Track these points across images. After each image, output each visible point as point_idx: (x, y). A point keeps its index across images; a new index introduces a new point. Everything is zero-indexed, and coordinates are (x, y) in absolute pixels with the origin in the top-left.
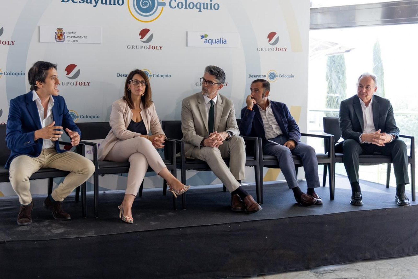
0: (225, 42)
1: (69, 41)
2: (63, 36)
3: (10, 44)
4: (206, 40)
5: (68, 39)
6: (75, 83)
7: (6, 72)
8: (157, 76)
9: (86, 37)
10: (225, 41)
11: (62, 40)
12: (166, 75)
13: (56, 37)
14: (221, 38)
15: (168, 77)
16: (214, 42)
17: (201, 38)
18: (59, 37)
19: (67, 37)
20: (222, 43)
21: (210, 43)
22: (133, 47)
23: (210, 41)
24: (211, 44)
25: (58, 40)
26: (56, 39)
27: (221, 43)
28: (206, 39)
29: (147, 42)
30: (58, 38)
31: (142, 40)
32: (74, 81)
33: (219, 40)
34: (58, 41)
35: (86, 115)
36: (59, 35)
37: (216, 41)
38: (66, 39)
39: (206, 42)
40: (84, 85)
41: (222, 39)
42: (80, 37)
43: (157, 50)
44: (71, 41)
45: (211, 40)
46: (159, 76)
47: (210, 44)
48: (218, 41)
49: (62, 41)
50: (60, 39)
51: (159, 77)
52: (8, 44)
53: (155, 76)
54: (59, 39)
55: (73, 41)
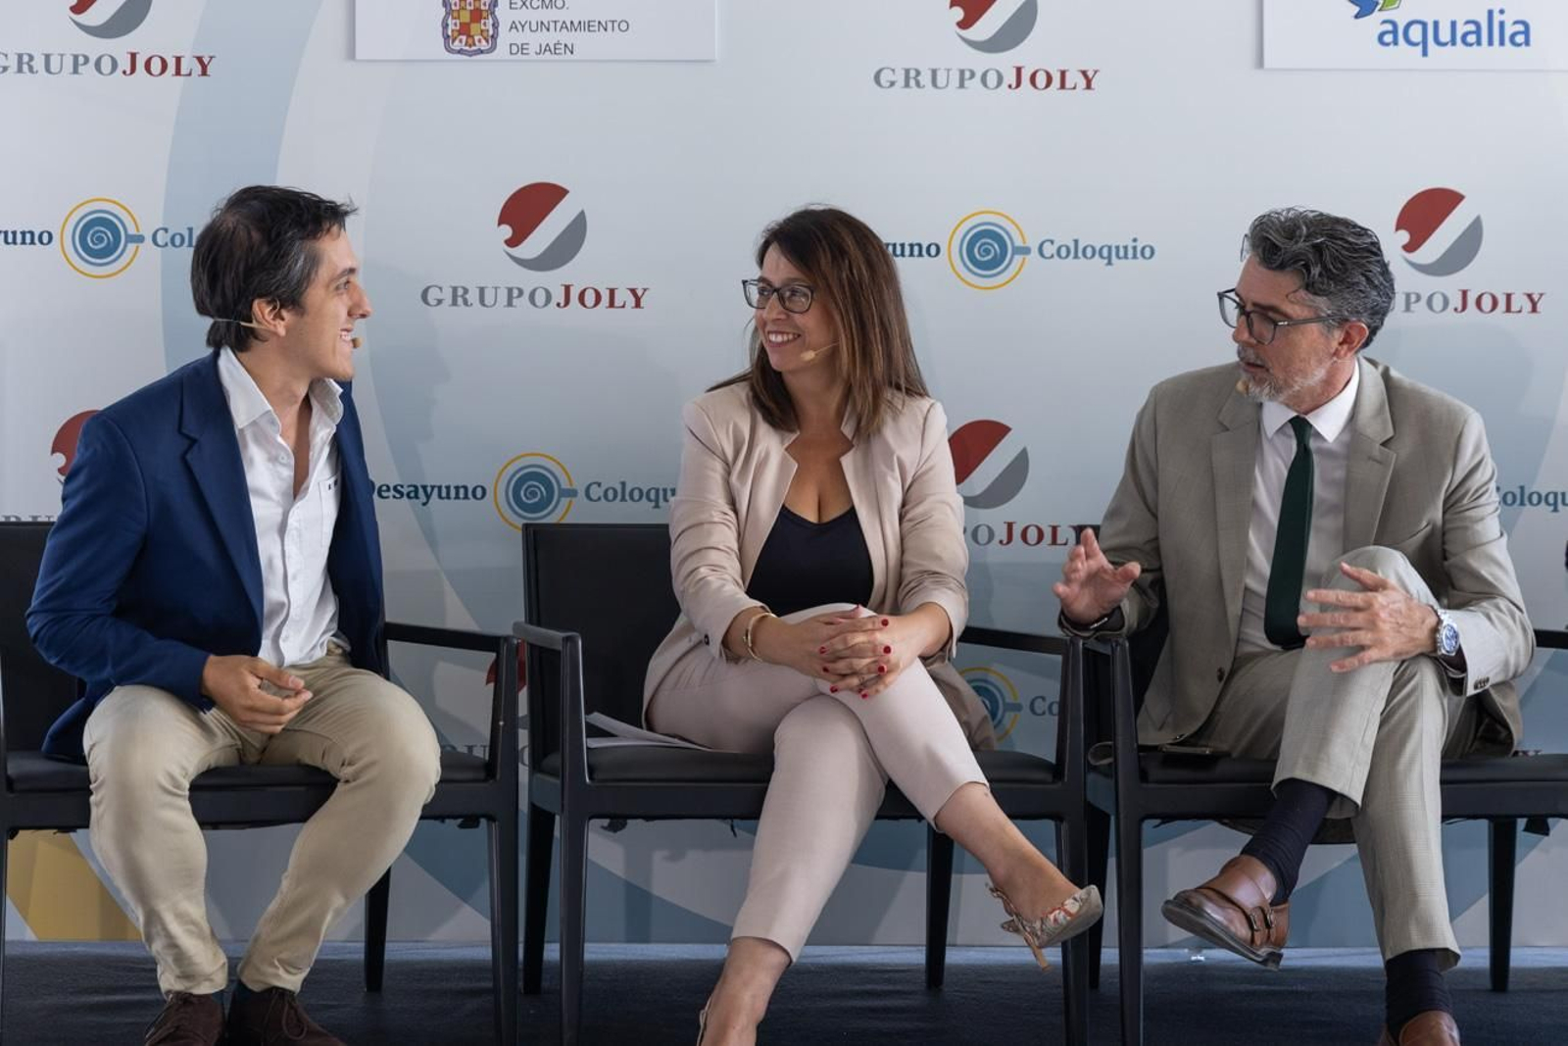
0: (1520, 39)
1: (522, 49)
2: (491, 21)
3: (190, 74)
4: (1389, 27)
5: (519, 37)
6: (559, 296)
7: (166, 230)
8: (1064, 250)
9: (622, 25)
10: (1521, 28)
11: (484, 45)
12: (1121, 245)
13: (445, 26)
14: (1490, 13)
15: (1135, 257)
16: (1445, 36)
17: (1357, 17)
18: (464, 29)
19: (513, 26)
20: (1502, 43)
21: (1416, 44)
22: (911, 78)
23: (1416, 33)
24: (1425, 53)
25: (457, 45)
26: (446, 37)
27: (1491, 43)
28: (1384, 22)
29: (994, 45)
30: (460, 33)
31: (966, 33)
32: (553, 280)
33: (1477, 24)
34: (460, 52)
35: (623, 484)
36: (466, 17)
37: (1461, 30)
38: (505, 37)
39: (1388, 38)
40: (612, 304)
41: (1503, 17)
42: (587, 26)
43: (1063, 91)
44: (533, 48)
45: (1424, 25)
46: (1076, 251)
47: (1420, 48)
48: (1472, 27)
49: (482, 52)
50: (469, 36)
51: (1076, 257)
52: (178, 72)
53: (1049, 250)
54: (464, 38)
55: (547, 48)
